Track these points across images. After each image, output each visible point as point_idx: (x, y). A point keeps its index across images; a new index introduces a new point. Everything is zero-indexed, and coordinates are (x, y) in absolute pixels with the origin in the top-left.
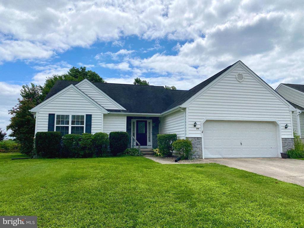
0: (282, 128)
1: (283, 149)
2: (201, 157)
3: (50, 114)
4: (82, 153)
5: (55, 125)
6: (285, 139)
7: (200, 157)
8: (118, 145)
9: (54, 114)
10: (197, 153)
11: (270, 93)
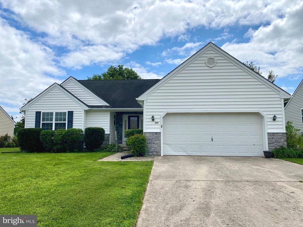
0: (269, 120)
1: (269, 146)
2: (160, 154)
3: (37, 112)
4: (55, 148)
5: (41, 122)
6: (272, 134)
7: (158, 154)
8: (89, 141)
9: (40, 112)
10: (155, 150)
11: (252, 77)
